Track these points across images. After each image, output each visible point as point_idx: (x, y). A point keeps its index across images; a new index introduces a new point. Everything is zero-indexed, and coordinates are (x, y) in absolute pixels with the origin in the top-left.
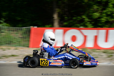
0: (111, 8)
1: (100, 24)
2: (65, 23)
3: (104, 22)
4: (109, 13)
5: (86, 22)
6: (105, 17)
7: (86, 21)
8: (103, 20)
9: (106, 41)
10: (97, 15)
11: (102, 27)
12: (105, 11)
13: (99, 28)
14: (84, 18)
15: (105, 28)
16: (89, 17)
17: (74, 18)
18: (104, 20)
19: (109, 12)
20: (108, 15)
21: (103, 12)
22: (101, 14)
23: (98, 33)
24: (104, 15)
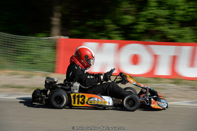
5: (111, 31)
10: (129, 19)
12: (144, 13)
20: (149, 20)
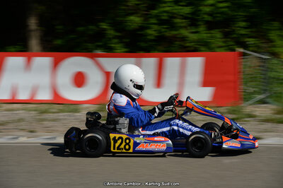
0: (169, 4)
1: (143, 44)
2: (59, 42)
3: (152, 38)
4: (165, 17)
5: (110, 39)
6: (156, 27)
7: (111, 37)
8: (151, 35)
9: (159, 84)
10: (135, 20)
11: (149, 51)
12: (155, 12)
13: (142, 53)
14: (105, 30)
15: (156, 53)
16: (119, 26)
17: (81, 29)
18: (152, 32)
19: (165, 14)
20: (161, 22)
21: (150, 14)
22: (146, 19)
24: (153, 21)
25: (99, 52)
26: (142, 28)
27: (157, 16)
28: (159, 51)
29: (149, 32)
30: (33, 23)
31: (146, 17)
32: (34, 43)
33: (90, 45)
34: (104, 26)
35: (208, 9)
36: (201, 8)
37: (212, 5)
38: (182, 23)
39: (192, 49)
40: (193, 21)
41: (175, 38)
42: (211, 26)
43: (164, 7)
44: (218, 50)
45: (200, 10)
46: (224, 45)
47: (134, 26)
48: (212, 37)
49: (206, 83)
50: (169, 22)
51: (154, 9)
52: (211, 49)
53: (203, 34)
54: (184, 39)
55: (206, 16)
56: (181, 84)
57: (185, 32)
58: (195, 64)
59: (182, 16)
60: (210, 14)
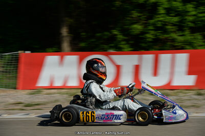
0: (162, 15)
1: (143, 45)
2: (83, 45)
3: (150, 40)
4: (159, 25)
5: (120, 41)
6: (153, 32)
8: (149, 38)
9: (155, 73)
10: (138, 28)
11: (148, 50)
12: (151, 21)
13: (143, 51)
14: (116, 35)
15: (153, 51)
16: (125, 32)
17: (98, 35)
18: (150, 36)
19: (160, 23)
20: (157, 29)
21: (149, 23)
22: (146, 27)
23: (140, 60)
24: (151, 28)
25: (111, 51)
26: (143, 33)
27: (154, 24)
28: (155, 49)
29: (148, 35)
30: (64, 31)
31: (146, 25)
32: (66, 46)
33: (106, 46)
34: (115, 32)
35: (191, 18)
36: (187, 17)
37: (194, 15)
38: (172, 28)
39: (180, 47)
40: (180, 27)
41: (167, 40)
42: (193, 30)
43: (158, 17)
44: (199, 48)
45: (186, 19)
46: (203, 44)
47: (137, 32)
48: (195, 38)
49: (190, 73)
50: (162, 29)
51: (151, 19)
52: (194, 48)
53: (188, 36)
54: (173, 40)
55: (190, 23)
56: (172, 73)
57: (174, 36)
58: (182, 58)
59: (172, 23)
60: (193, 22)
